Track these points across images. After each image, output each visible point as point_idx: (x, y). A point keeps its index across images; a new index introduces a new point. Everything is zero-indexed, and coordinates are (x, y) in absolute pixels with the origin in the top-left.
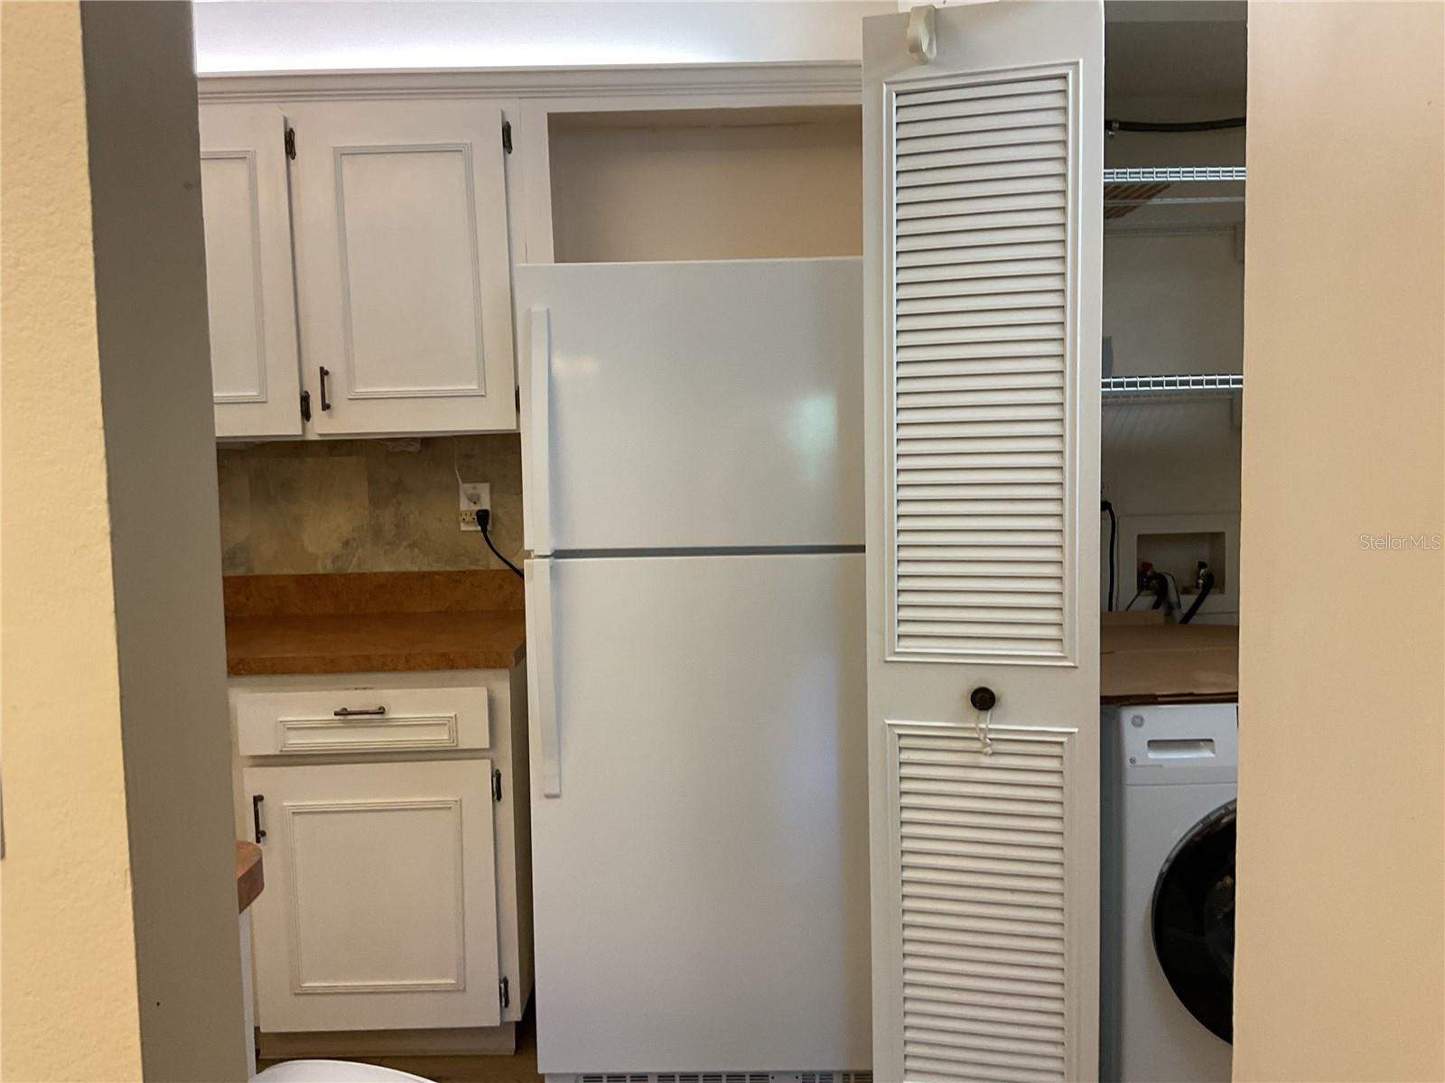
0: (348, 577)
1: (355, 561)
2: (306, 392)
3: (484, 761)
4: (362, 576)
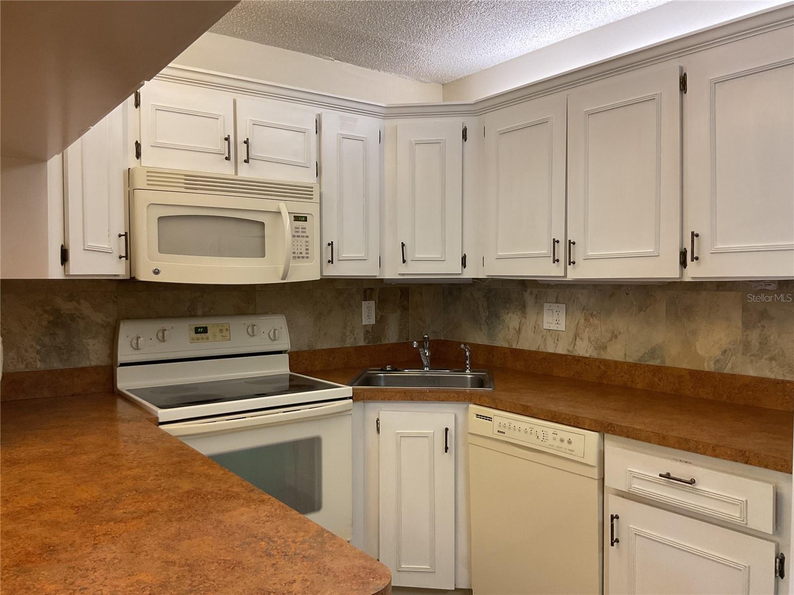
0: (724, 376)
1: (730, 365)
2: (685, 249)
3: (771, 543)
4: (733, 376)
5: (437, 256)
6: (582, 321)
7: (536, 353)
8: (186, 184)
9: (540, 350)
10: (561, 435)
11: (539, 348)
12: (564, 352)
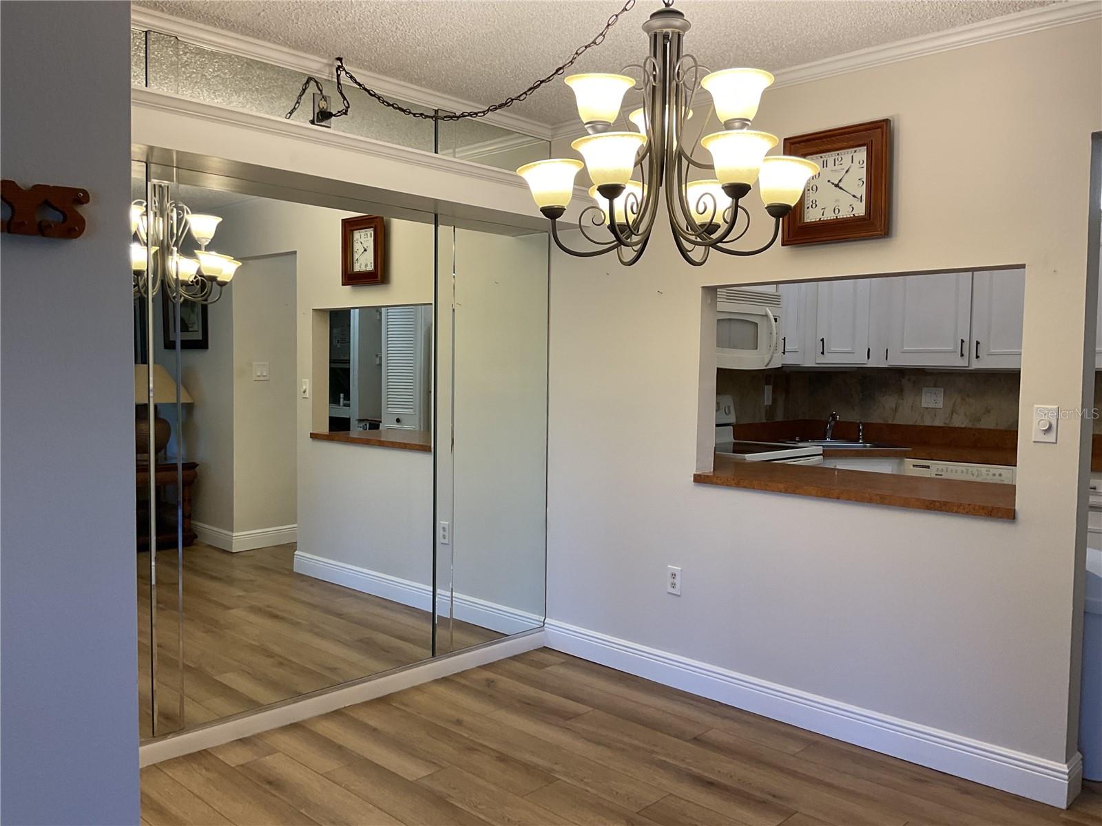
5: (849, 349)
6: (959, 400)
7: (914, 426)
8: (727, 293)
9: (917, 424)
10: (992, 471)
11: (916, 421)
12: (942, 425)
